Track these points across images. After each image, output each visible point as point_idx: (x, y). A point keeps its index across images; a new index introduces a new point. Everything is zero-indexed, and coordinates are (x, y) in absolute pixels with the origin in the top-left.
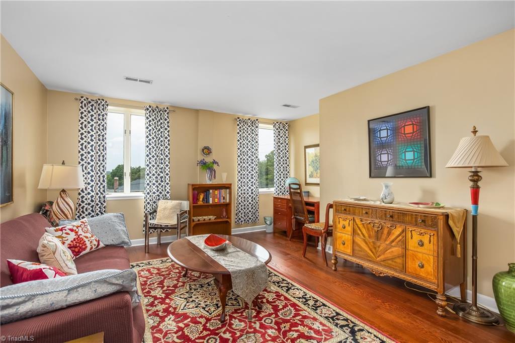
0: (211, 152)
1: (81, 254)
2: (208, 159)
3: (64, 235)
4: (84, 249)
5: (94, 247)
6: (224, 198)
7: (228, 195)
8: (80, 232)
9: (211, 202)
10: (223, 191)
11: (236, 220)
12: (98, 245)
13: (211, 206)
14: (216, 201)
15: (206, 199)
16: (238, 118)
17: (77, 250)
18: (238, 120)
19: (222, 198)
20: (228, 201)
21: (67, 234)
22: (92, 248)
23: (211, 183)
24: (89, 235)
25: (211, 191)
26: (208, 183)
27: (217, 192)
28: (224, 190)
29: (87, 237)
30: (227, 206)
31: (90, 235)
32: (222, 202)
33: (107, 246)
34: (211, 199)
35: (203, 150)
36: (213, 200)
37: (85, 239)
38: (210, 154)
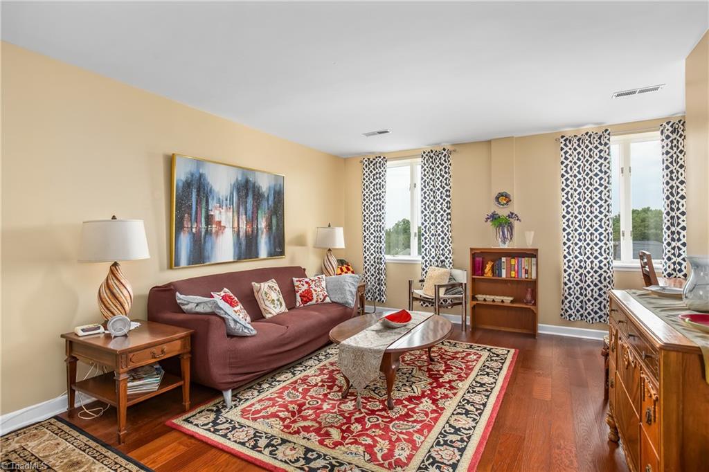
0: (510, 201)
1: (308, 304)
2: (503, 212)
3: (300, 286)
4: (311, 300)
5: (319, 301)
6: (527, 272)
7: (534, 268)
8: (313, 286)
9: (504, 276)
10: (525, 261)
11: (562, 312)
12: (324, 299)
13: (505, 281)
14: (513, 275)
15: (496, 270)
16: (563, 137)
17: (304, 299)
18: (562, 140)
19: (523, 271)
20: (534, 276)
21: (303, 285)
22: (317, 301)
23: (506, 247)
24: (318, 289)
25: (504, 259)
26: (501, 247)
27: (513, 261)
28: (526, 259)
29: (315, 291)
30: (533, 285)
31: (320, 290)
32: (523, 277)
33: (333, 302)
34: (504, 272)
35: (497, 199)
36: (508, 273)
37: (313, 291)
38: (509, 203)
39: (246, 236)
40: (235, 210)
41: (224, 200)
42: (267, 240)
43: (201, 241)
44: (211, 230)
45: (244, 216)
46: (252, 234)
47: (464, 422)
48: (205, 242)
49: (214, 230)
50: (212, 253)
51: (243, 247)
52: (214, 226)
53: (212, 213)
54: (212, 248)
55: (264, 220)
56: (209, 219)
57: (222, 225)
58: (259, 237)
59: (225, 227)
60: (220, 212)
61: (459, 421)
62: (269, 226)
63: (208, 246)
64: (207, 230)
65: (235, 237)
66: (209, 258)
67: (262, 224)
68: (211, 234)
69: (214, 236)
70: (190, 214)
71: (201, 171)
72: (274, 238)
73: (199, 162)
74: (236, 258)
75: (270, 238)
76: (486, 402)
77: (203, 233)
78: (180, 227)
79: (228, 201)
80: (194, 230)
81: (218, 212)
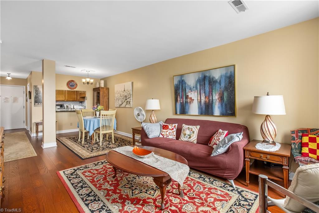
39: (205, 103)
40: (198, 92)
41: (193, 88)
42: (220, 105)
43: (184, 105)
44: (188, 101)
45: (204, 94)
46: (209, 103)
47: (84, 191)
48: (185, 106)
49: (189, 101)
50: (188, 110)
51: (204, 109)
52: (189, 99)
53: (188, 94)
54: (188, 108)
55: (217, 94)
56: (187, 97)
57: (192, 99)
58: (214, 104)
59: (193, 100)
60: (191, 94)
61: (87, 190)
62: (221, 98)
63: (187, 107)
64: (186, 102)
65: (199, 104)
66: (187, 113)
67: (216, 97)
68: (188, 103)
69: (189, 104)
70: (180, 96)
71: (182, 79)
72: (226, 105)
73: (182, 76)
74: (200, 113)
75: (222, 105)
76: (70, 182)
77: (184, 103)
78: (176, 100)
79: (195, 89)
80: (181, 101)
81: (190, 93)
